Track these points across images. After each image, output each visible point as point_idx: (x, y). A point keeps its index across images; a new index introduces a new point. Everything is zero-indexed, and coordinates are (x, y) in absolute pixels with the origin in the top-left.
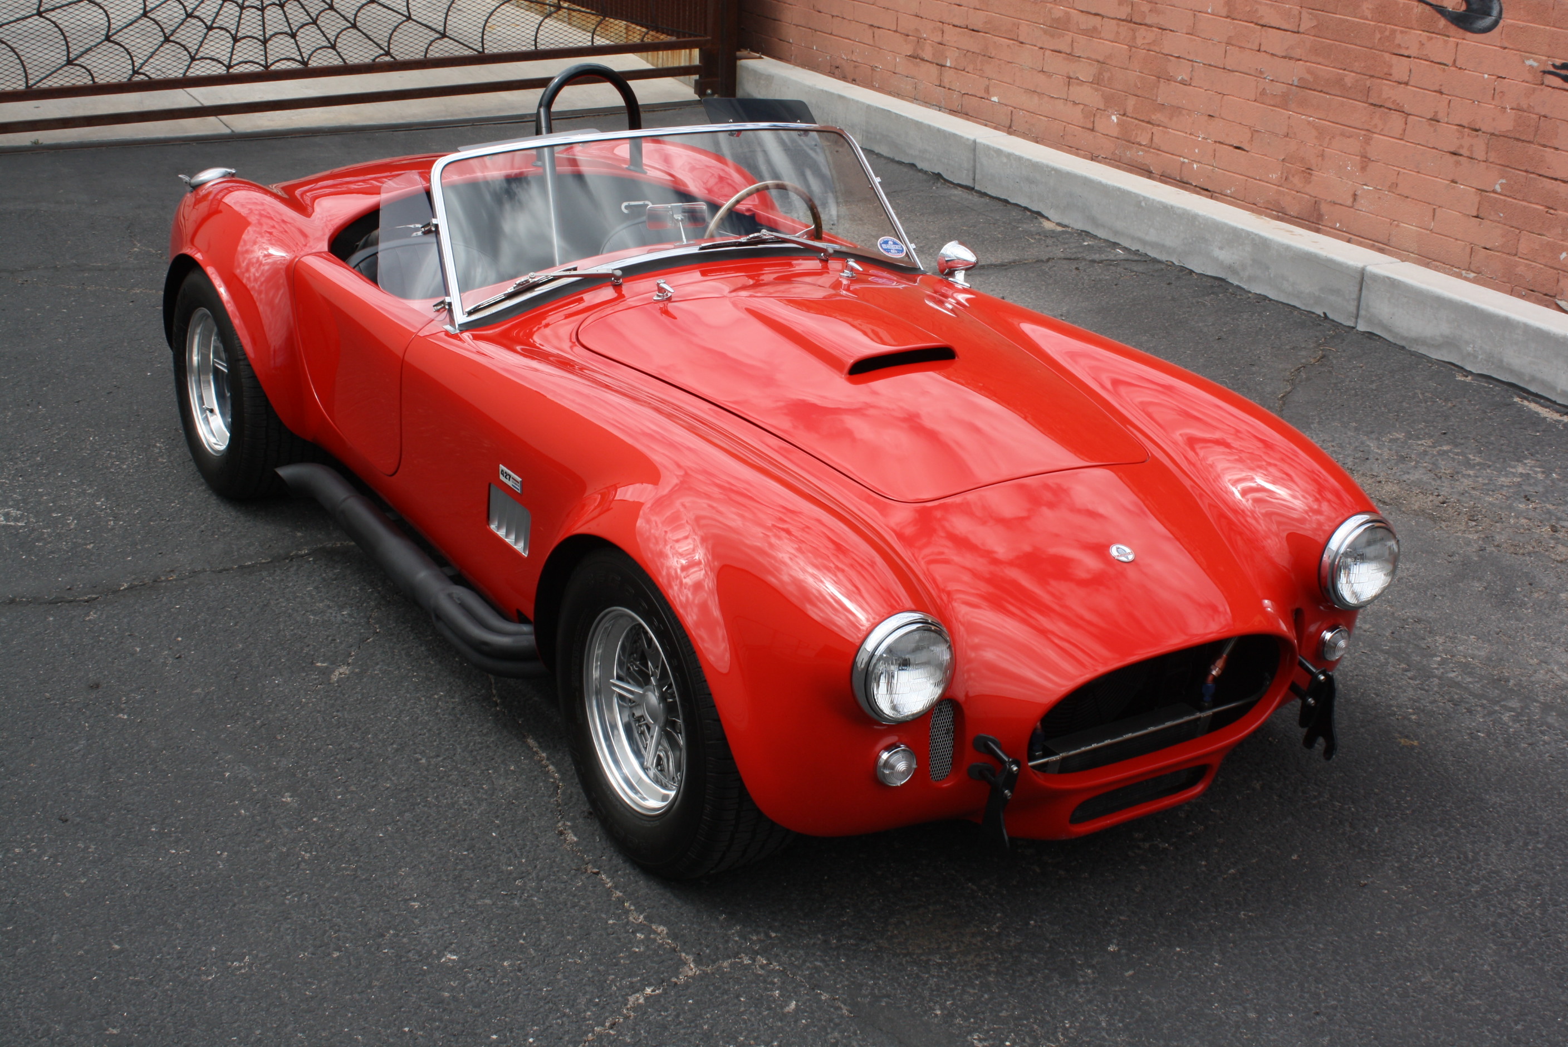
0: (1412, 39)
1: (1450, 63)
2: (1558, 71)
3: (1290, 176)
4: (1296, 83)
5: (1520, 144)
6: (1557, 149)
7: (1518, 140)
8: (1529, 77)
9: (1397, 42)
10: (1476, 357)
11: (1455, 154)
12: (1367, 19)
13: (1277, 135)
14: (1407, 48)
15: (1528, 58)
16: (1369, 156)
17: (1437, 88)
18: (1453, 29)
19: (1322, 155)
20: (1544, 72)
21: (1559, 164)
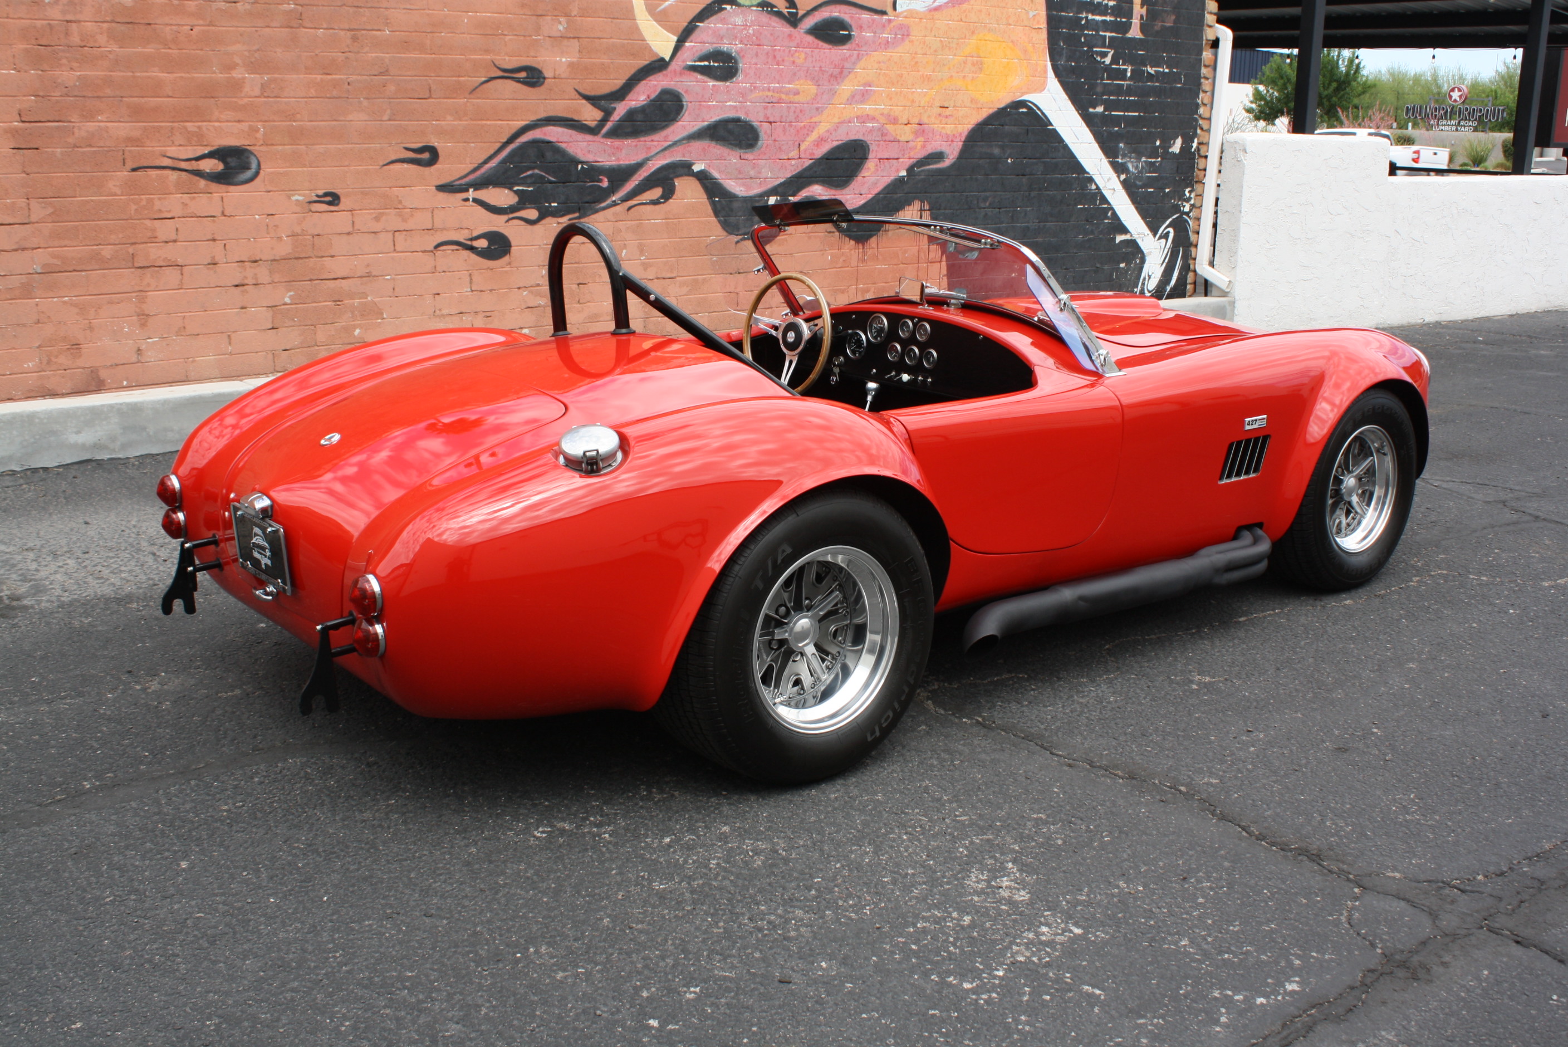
0: (174, 203)
1: (219, 214)
2: (322, 199)
3: (54, 359)
4: (39, 271)
5: (300, 261)
6: (333, 256)
7: (297, 258)
8: (298, 209)
9: (156, 208)
11: (237, 286)
12: (116, 195)
13: (24, 325)
14: (169, 211)
15: (293, 195)
16: (147, 312)
17: (210, 237)
18: (214, 186)
19: (91, 328)
20: (310, 202)
21: (338, 267)
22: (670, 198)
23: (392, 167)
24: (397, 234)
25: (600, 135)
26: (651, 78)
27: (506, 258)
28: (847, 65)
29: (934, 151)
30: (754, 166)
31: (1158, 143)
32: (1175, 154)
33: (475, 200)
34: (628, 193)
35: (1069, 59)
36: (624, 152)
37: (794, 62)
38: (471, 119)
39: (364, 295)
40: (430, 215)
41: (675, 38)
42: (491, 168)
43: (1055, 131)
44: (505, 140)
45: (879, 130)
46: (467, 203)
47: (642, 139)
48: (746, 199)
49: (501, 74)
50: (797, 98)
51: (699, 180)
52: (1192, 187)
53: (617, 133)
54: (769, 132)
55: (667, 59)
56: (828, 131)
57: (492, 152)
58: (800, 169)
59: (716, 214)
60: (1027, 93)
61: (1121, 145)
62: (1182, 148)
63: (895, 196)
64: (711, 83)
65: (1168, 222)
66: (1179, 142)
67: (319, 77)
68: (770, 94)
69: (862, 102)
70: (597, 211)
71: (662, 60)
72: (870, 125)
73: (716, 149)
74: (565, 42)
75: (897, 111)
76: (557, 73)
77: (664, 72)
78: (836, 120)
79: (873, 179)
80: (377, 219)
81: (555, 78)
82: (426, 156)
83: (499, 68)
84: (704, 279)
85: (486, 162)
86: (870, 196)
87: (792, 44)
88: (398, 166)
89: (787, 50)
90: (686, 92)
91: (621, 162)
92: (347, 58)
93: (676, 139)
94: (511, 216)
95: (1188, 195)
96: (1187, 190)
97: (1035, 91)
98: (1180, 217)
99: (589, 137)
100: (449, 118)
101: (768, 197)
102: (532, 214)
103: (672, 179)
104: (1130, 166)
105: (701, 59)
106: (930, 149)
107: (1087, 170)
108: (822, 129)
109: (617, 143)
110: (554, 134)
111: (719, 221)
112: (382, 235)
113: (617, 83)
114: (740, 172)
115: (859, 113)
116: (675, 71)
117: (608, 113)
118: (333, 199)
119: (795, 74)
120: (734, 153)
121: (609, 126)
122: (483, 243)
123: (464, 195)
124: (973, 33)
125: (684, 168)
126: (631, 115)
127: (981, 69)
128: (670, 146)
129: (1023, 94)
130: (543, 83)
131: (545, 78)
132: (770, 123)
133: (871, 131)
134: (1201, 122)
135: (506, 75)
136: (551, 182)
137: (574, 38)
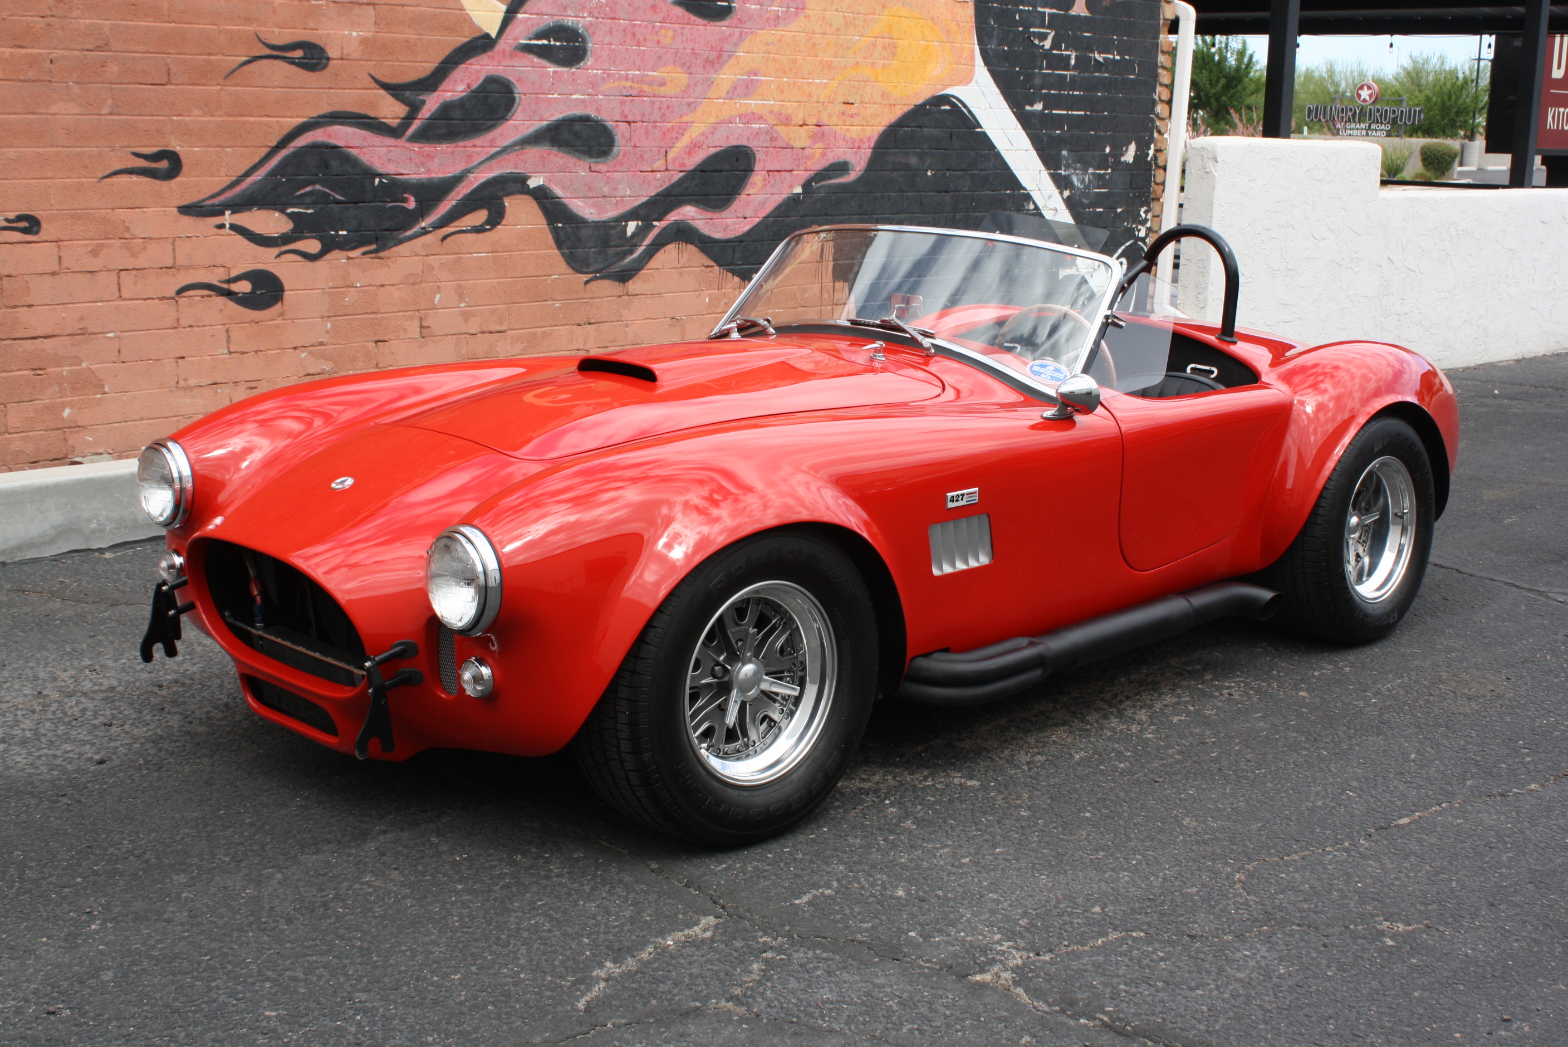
2: (15, 225)
6: (30, 306)
10: (102, 531)
21: (38, 321)
22: (499, 223)
23: (115, 179)
24: (123, 273)
25: (404, 139)
26: (471, 61)
27: (277, 308)
28: (727, 47)
29: (837, 161)
30: (608, 181)
31: (1108, 150)
32: (1126, 164)
33: (234, 227)
34: (442, 217)
35: (1001, 42)
36: (436, 160)
37: (659, 42)
38: (227, 114)
39: (77, 360)
40: (170, 247)
41: (504, 8)
42: (255, 183)
43: (984, 134)
44: (274, 144)
45: (767, 132)
46: (222, 231)
47: (461, 144)
48: (599, 225)
49: (268, 52)
50: (662, 90)
51: (536, 199)
52: (1149, 206)
53: (427, 135)
54: (627, 135)
55: (494, 35)
56: (702, 134)
57: (256, 160)
58: (667, 184)
59: (559, 244)
60: (950, 85)
61: (1064, 153)
62: (1136, 157)
63: (788, 220)
64: (552, 69)
65: (1120, 251)
66: (1132, 148)
67: (8, 51)
68: (628, 84)
69: (746, 96)
70: (401, 242)
71: (487, 36)
72: (757, 126)
73: (559, 158)
74: (357, 10)
75: (790, 108)
76: (346, 52)
77: (490, 53)
78: (713, 120)
79: (760, 198)
80: (95, 253)
81: (342, 59)
82: (164, 164)
83: (264, 44)
84: (544, 332)
85: (248, 174)
86: (757, 220)
87: (656, 18)
88: (125, 179)
89: (650, 26)
90: (519, 80)
91: (433, 175)
92: (49, 25)
93: (506, 144)
94: (284, 248)
95: (1143, 215)
96: (1143, 210)
97: (960, 83)
98: (1135, 244)
99: (389, 141)
100: (196, 112)
101: (627, 221)
102: (313, 246)
103: (501, 198)
104: (1075, 179)
105: (538, 36)
106: (831, 158)
107: (1024, 184)
108: (695, 132)
109: (427, 148)
110: (341, 135)
111: (563, 255)
112: (101, 276)
113: (426, 67)
114: (590, 189)
115: (742, 111)
116: (504, 52)
117: (415, 108)
118: (30, 224)
119: (660, 58)
120: (581, 163)
121: (416, 125)
122: (244, 287)
123: (218, 220)
124: (884, 6)
125: (516, 184)
126: (446, 110)
127: (894, 54)
128: (498, 153)
129: (945, 87)
130: (326, 66)
131: (328, 59)
132: (629, 122)
133: (758, 134)
134: (1158, 123)
135: (275, 53)
136: (338, 202)
137: (368, 4)
